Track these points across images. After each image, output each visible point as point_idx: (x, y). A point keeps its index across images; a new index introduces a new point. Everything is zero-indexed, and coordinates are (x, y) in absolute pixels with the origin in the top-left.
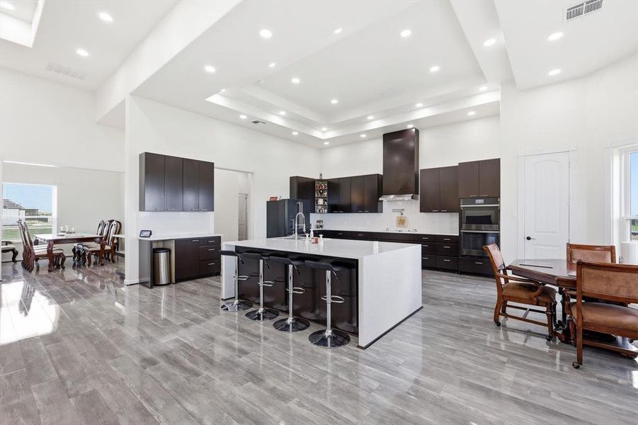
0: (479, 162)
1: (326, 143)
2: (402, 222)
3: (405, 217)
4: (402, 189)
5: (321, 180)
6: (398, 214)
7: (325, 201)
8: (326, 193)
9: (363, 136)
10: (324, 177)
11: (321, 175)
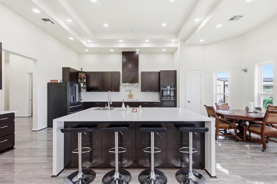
0: (168, 71)
1: (87, 50)
2: (131, 96)
3: (132, 94)
4: (132, 80)
5: (82, 72)
6: (129, 93)
7: (84, 84)
8: (85, 80)
9: (112, 50)
10: (83, 70)
11: (82, 69)
